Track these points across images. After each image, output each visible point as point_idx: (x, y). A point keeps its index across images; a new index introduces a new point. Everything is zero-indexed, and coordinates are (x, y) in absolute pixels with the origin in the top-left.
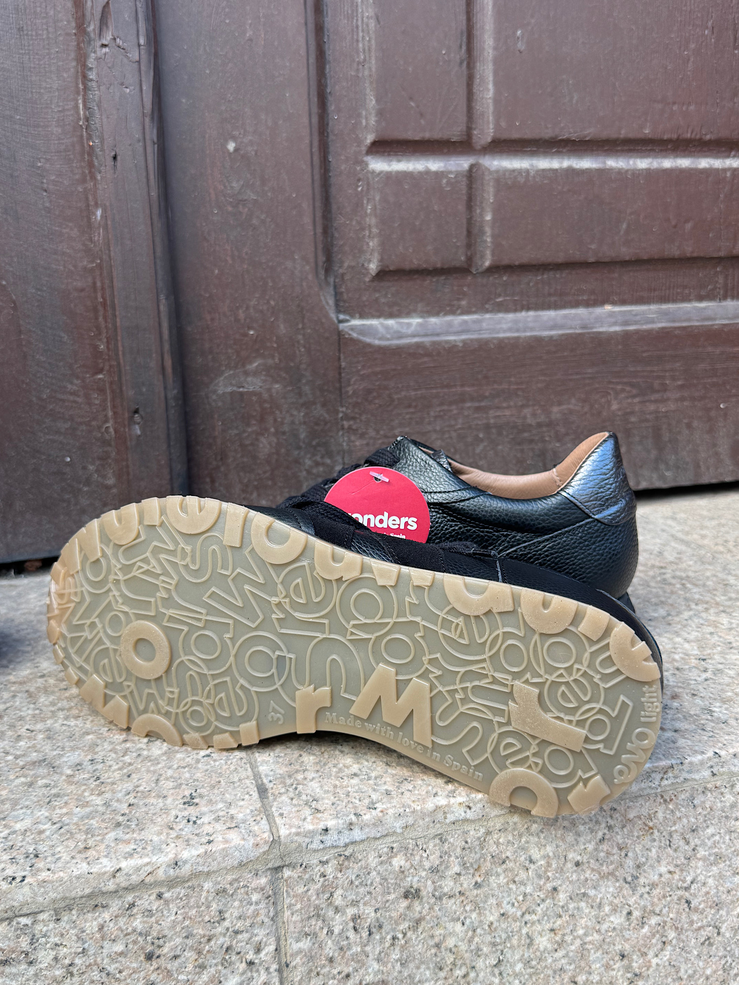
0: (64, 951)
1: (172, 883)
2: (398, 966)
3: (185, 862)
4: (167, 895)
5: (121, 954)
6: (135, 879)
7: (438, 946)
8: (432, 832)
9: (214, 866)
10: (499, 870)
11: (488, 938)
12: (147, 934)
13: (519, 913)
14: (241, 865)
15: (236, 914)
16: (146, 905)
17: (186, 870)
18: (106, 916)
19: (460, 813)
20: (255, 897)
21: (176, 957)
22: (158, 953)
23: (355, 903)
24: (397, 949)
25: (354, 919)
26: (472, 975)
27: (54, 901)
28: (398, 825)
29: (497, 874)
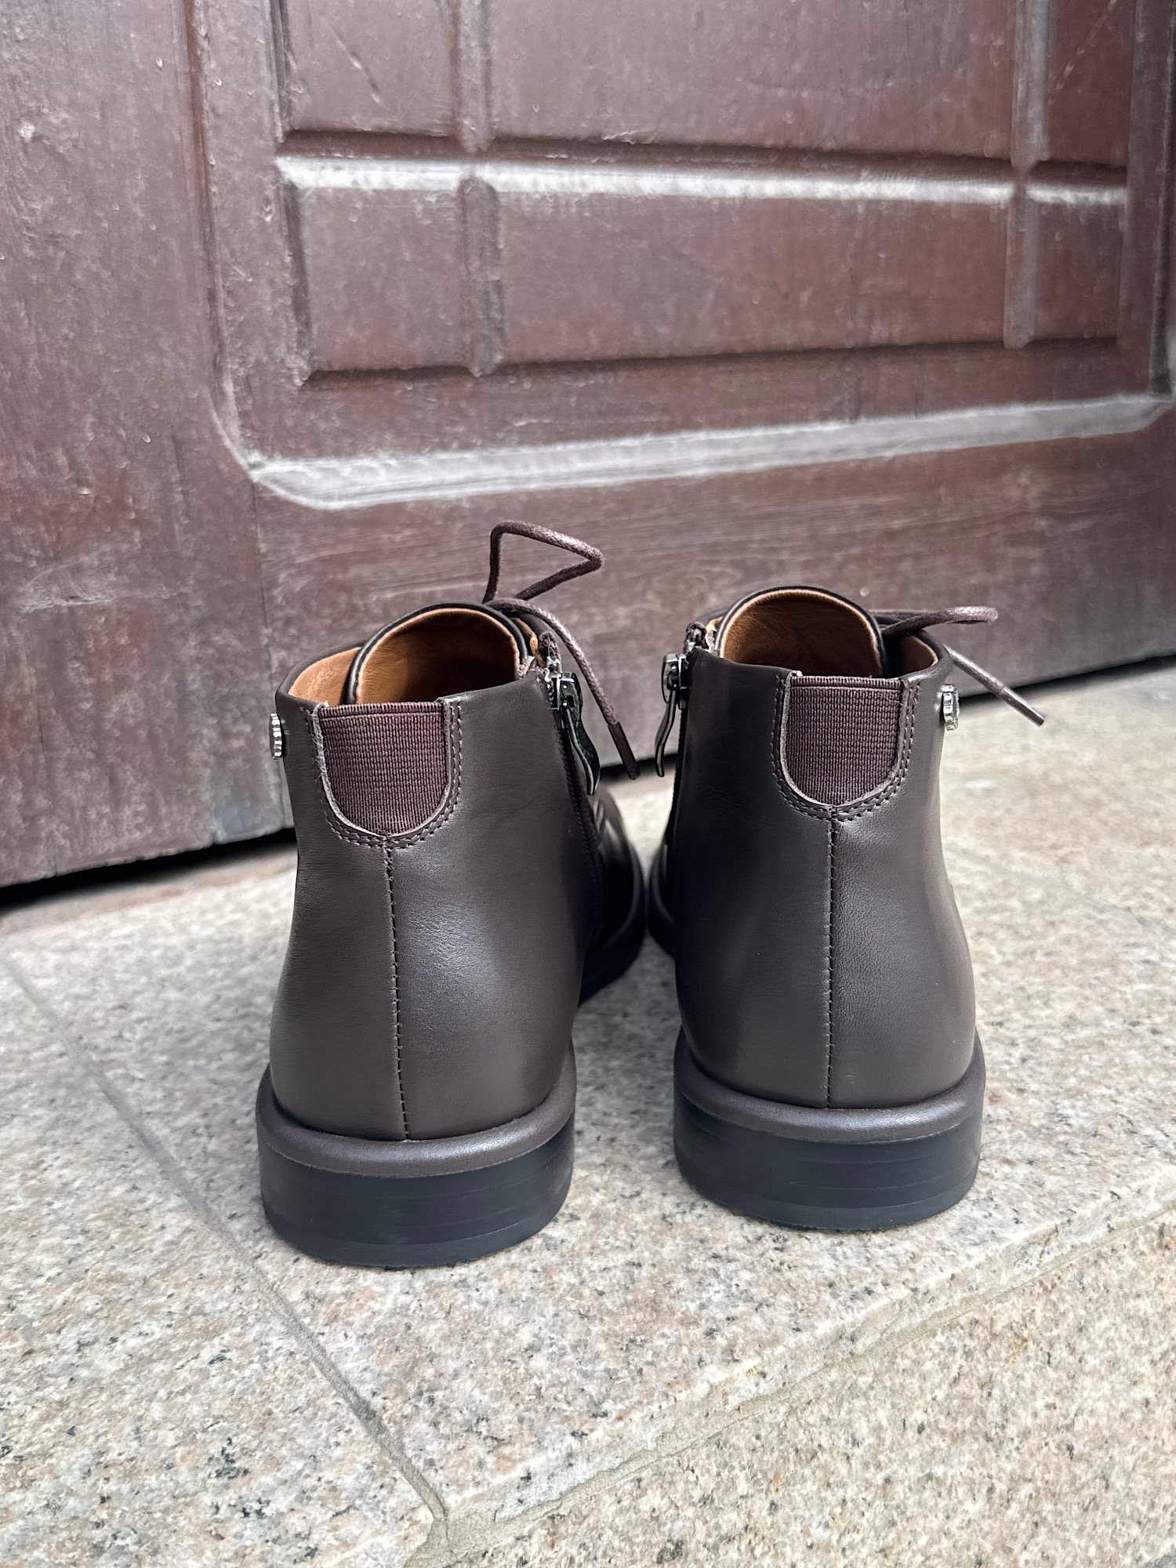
8: (704, 1433)
10: (807, 1472)
13: (835, 1537)
19: (747, 1387)
28: (649, 1436)
29: (804, 1479)
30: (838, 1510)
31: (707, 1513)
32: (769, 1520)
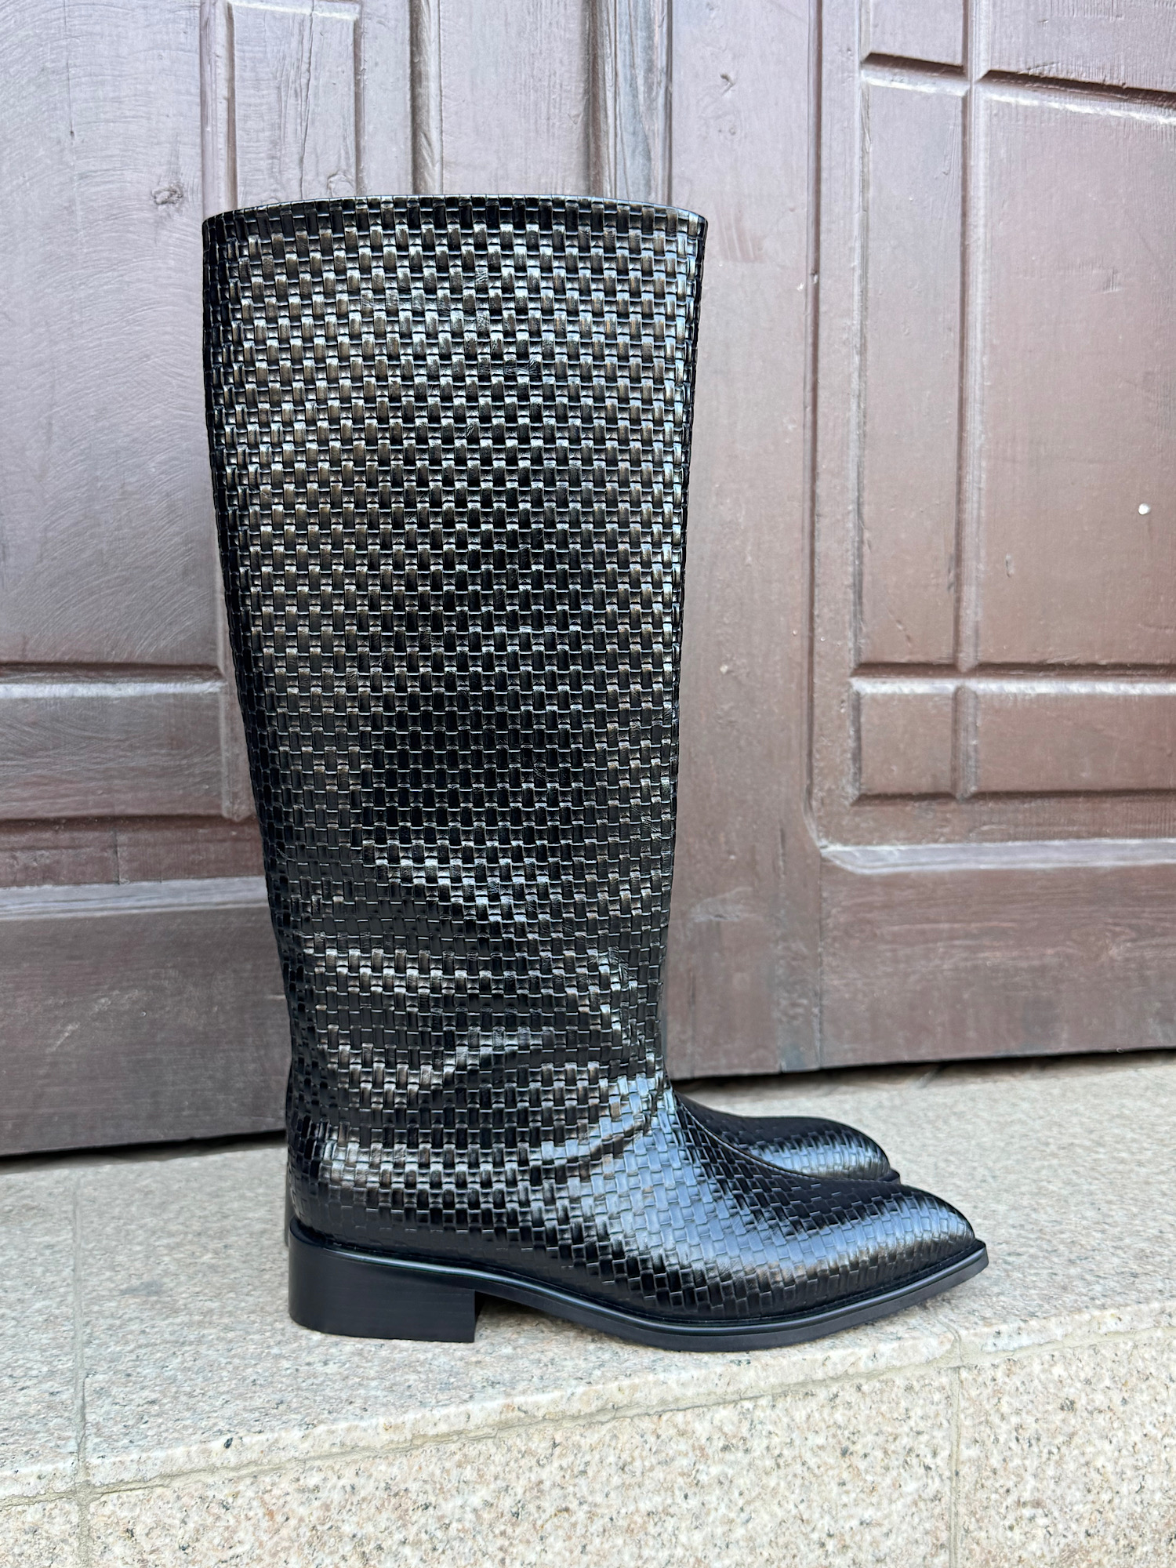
0: (776, 1440)
1: (870, 1376)
2: (1052, 1485)
3: (882, 1355)
4: (865, 1388)
5: (821, 1448)
6: (840, 1370)
7: (1087, 1464)
8: (1088, 1342)
9: (906, 1362)
10: (1144, 1387)
11: (1131, 1461)
12: (846, 1428)
13: (1160, 1436)
14: (928, 1362)
15: (919, 1412)
16: (848, 1398)
17: (882, 1363)
18: (813, 1404)
19: (1111, 1324)
20: (937, 1397)
21: (865, 1456)
22: (852, 1448)
23: (1018, 1412)
24: (1052, 1463)
25: (1019, 1427)
26: (1117, 1501)
27: (773, 1387)
28: (1059, 1332)
29: (1142, 1391)
30: (1161, 1419)
31: (1088, 1389)
32: (1122, 1409)
